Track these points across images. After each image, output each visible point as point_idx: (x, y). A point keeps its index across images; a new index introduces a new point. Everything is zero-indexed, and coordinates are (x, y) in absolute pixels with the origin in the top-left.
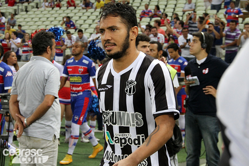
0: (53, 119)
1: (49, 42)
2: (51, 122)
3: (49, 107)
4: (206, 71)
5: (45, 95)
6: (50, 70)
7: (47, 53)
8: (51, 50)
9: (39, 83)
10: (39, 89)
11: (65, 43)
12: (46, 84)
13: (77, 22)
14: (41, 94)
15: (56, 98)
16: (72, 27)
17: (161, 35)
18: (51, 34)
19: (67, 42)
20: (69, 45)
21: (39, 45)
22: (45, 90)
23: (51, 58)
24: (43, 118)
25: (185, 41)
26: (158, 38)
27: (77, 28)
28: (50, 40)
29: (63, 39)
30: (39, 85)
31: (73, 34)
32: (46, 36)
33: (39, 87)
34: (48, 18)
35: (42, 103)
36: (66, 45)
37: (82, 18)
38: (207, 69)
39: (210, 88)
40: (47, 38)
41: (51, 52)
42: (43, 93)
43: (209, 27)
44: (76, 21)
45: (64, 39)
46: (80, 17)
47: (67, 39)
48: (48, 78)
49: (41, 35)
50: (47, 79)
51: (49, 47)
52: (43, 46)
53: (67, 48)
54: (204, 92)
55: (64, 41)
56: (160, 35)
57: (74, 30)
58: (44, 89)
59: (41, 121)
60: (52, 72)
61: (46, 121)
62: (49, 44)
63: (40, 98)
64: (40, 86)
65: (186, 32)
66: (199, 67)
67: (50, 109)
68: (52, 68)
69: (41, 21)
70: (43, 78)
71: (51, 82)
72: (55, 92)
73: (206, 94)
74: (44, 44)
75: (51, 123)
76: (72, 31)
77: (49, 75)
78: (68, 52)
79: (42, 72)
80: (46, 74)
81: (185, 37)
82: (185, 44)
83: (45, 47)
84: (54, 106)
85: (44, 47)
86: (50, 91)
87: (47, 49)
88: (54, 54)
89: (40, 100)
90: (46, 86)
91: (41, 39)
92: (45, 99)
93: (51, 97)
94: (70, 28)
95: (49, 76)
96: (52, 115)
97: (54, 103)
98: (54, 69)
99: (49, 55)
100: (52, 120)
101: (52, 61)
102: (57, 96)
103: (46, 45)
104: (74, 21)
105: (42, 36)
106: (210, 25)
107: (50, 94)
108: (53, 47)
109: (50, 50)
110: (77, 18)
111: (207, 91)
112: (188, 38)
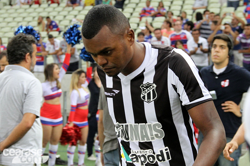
0: (33, 143)
1: (28, 48)
2: (31, 147)
3: (29, 128)
4: (225, 84)
5: (24, 113)
6: (30, 83)
7: (26, 62)
8: (31, 57)
9: (16, 98)
10: (16, 106)
11: (47, 49)
12: (26, 100)
13: (62, 23)
14: (19, 113)
15: (37, 117)
16: (55, 29)
17: (166, 39)
18: (32, 38)
19: (49, 48)
20: (52, 51)
21: (16, 52)
22: (24, 107)
23: (30, 67)
24: (21, 142)
25: (196, 46)
26: (163, 42)
27: (61, 30)
28: (30, 46)
29: (43, 44)
30: (16, 101)
31: (55, 37)
32: (25, 41)
33: (16, 104)
34: (24, 18)
35: (20, 123)
36: (48, 52)
37: (67, 18)
38: (228, 81)
39: (231, 104)
40: (26, 43)
41: (31, 60)
42: (21, 111)
43: (226, 28)
44: (60, 21)
45: (45, 44)
46: (65, 16)
47: (48, 44)
48: (28, 92)
49: (19, 39)
50: (26, 93)
51: (28, 54)
52: (20, 53)
53: (49, 54)
54: (223, 108)
55: (45, 47)
56: (164, 38)
57: (57, 33)
58: (22, 106)
59: (18, 146)
60: (32, 85)
61: (25, 145)
62: (28, 51)
63: (18, 117)
64: (18, 102)
65: (197, 34)
66: (217, 77)
67: (30, 132)
68: (33, 81)
69: (15, 22)
70: (21, 93)
71: (31, 97)
72: (36, 110)
73: (225, 111)
74: (23, 51)
75: (31, 149)
76: (54, 33)
77: (28, 88)
78: (50, 60)
79: (20, 85)
80: (25, 87)
81: (196, 40)
82: (196, 50)
83: (24, 54)
84: (34, 127)
85: (21, 55)
86: (30, 108)
87: (25, 56)
88: (35, 63)
89: (17, 119)
90: (24, 102)
91: (18, 45)
92: (24, 119)
93: (32, 116)
94: (52, 30)
95: (28, 90)
96: (32, 139)
97: (35, 124)
98: (36, 82)
99: (28, 64)
100: (31, 145)
101: (32, 71)
102: (39, 115)
103: (24, 52)
104: (57, 22)
105: (19, 41)
106: (227, 26)
107: (29, 112)
108: (34, 54)
109: (29, 57)
110: (61, 18)
111: (227, 108)
112: (200, 42)
